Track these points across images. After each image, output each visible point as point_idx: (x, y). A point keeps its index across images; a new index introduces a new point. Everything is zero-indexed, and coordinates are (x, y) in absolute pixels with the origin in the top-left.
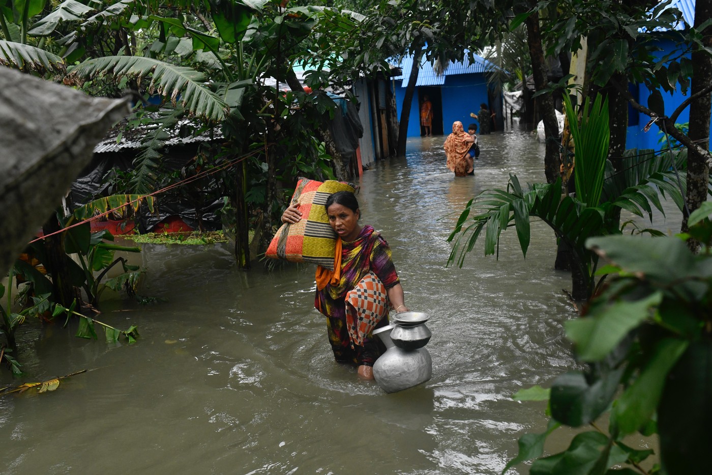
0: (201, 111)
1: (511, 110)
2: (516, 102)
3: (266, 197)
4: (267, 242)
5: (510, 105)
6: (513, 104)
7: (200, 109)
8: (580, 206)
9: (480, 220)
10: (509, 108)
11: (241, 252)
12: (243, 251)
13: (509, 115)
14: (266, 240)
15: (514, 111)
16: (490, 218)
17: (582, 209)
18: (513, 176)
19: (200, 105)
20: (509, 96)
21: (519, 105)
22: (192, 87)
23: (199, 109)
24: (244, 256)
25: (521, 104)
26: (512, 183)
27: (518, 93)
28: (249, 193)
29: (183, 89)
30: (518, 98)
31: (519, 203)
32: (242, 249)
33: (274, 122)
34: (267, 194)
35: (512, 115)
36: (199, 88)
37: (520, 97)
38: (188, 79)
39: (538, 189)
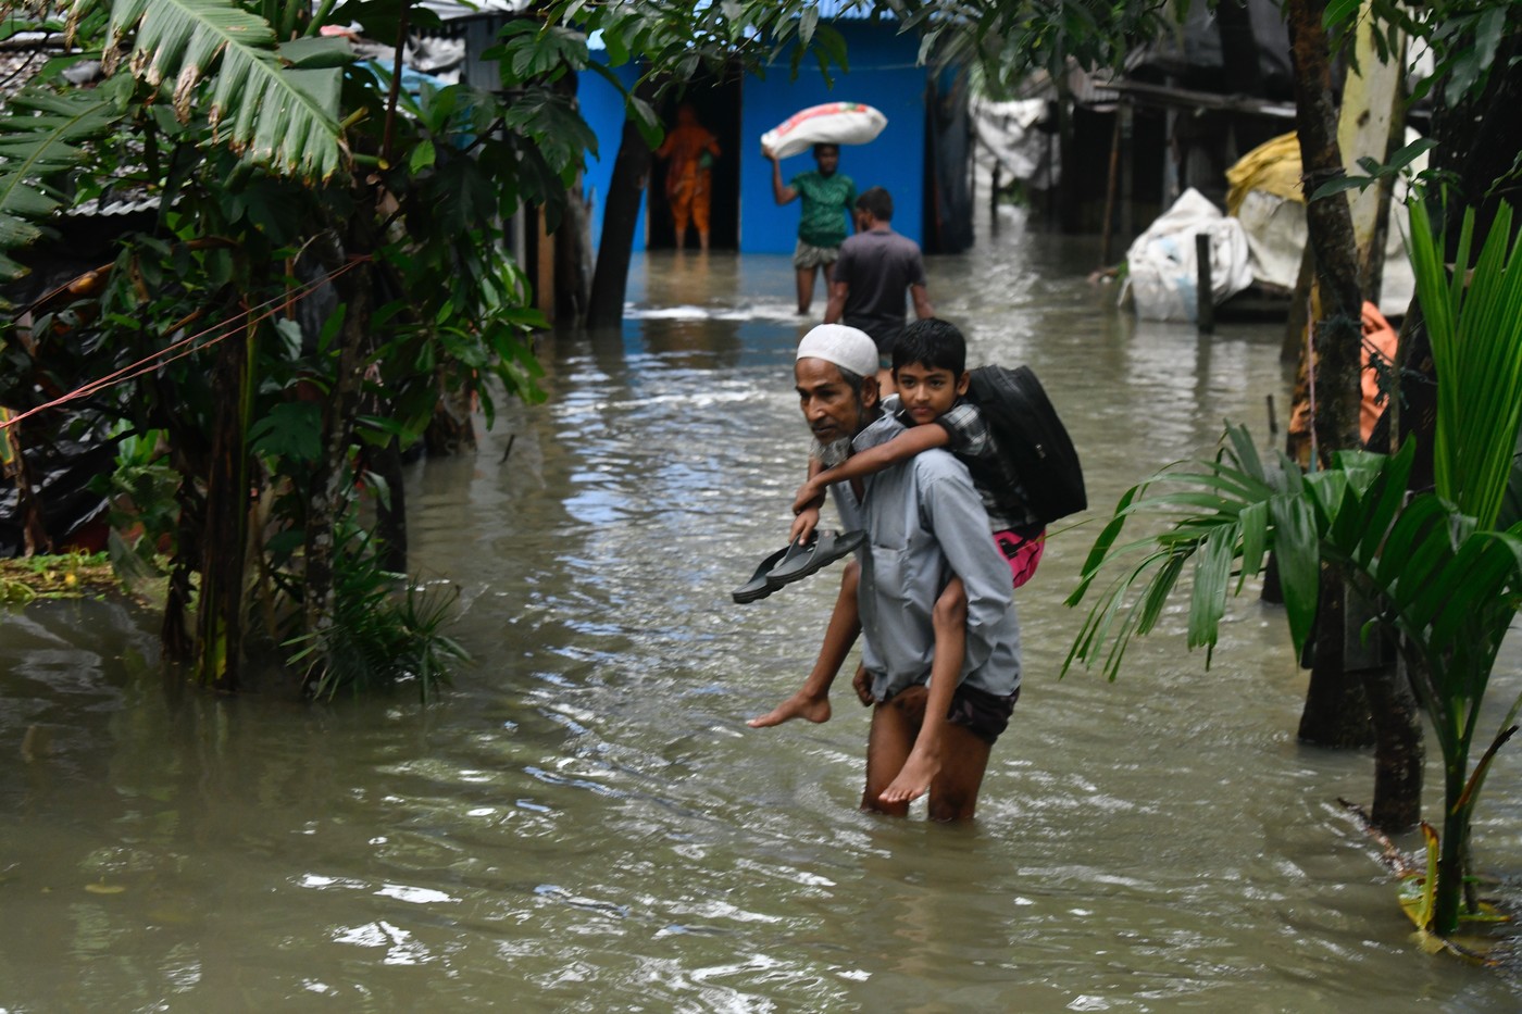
0: (271, 143)
1: (996, 175)
2: (1018, 145)
3: (326, 440)
4: (315, 599)
5: (991, 152)
6: (1003, 153)
7: (265, 138)
8: (1460, 524)
9: (1177, 544)
10: (985, 165)
11: (214, 630)
12: (221, 626)
13: (983, 194)
14: (313, 593)
15: (1006, 179)
16: (1204, 541)
17: (1464, 534)
18: (1236, 426)
19: (267, 127)
20: (993, 119)
21: (1028, 156)
22: (242, 61)
23: (262, 137)
24: (222, 644)
25: (1036, 156)
26: (1233, 449)
27: (1030, 110)
28: (262, 425)
29: (212, 67)
30: (1027, 131)
31: (1288, 503)
32: (219, 619)
33: (378, 184)
34: (329, 430)
35: (997, 193)
36: (262, 70)
37: (1035, 124)
38: (222, 34)
39: (1351, 466)
